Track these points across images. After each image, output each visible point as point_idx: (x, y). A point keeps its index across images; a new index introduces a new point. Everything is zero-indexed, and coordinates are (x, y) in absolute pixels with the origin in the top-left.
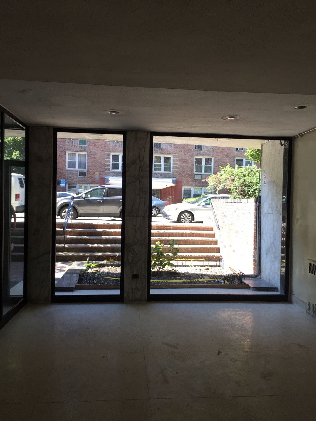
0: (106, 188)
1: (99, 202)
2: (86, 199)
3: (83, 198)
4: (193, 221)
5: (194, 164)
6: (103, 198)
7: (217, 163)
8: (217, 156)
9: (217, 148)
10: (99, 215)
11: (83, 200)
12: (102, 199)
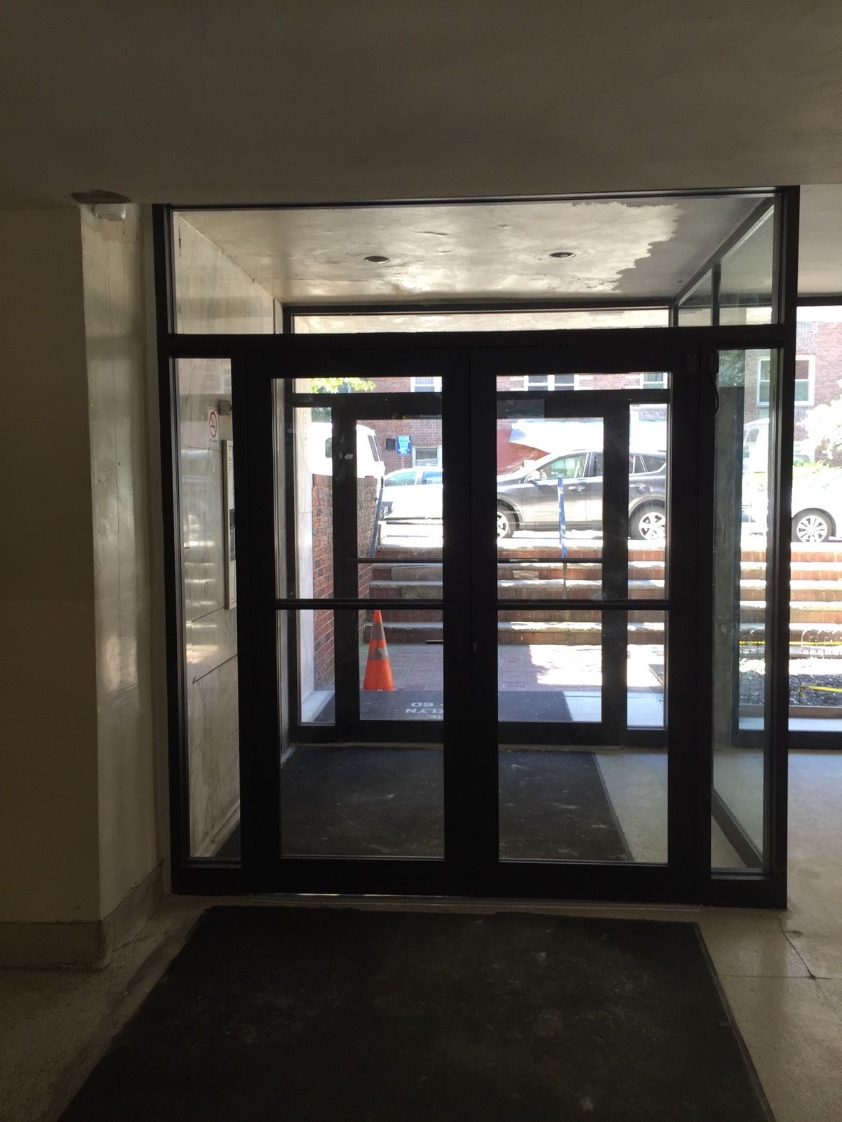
0: (590, 453)
1: (575, 491)
2: (540, 483)
3: (531, 482)
4: (831, 538)
5: (756, 380)
6: (584, 481)
7: (825, 374)
8: (825, 353)
9: (825, 331)
10: (573, 525)
11: (532, 488)
12: (582, 484)
